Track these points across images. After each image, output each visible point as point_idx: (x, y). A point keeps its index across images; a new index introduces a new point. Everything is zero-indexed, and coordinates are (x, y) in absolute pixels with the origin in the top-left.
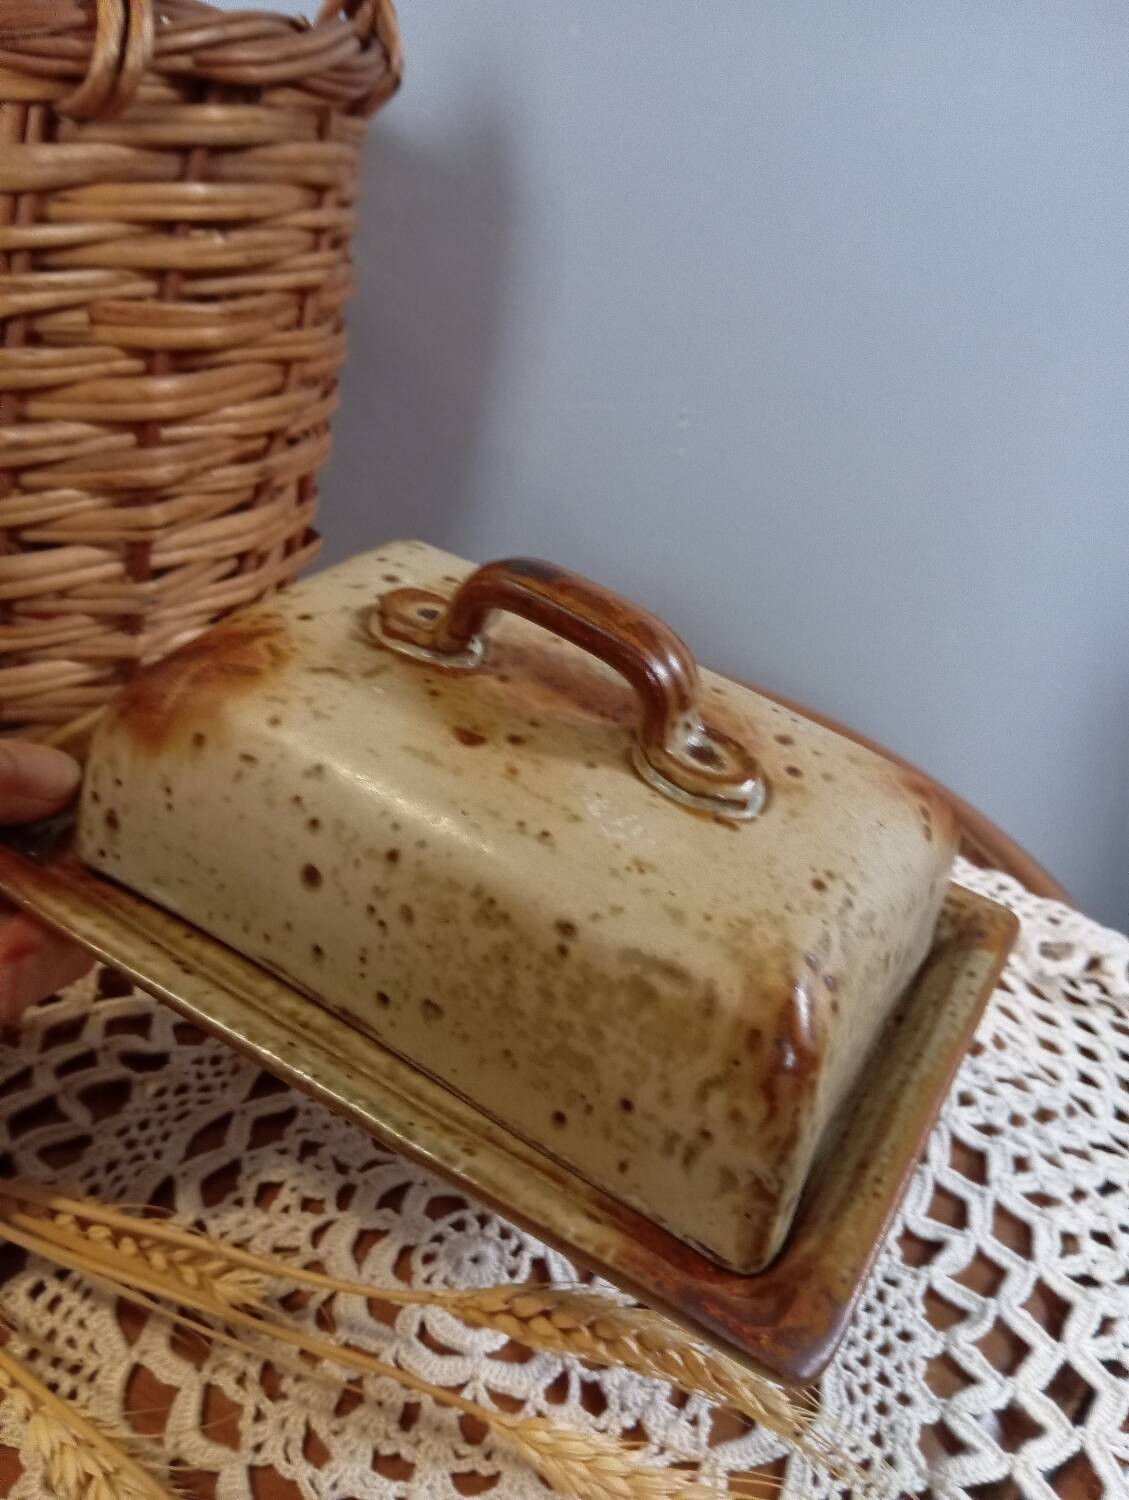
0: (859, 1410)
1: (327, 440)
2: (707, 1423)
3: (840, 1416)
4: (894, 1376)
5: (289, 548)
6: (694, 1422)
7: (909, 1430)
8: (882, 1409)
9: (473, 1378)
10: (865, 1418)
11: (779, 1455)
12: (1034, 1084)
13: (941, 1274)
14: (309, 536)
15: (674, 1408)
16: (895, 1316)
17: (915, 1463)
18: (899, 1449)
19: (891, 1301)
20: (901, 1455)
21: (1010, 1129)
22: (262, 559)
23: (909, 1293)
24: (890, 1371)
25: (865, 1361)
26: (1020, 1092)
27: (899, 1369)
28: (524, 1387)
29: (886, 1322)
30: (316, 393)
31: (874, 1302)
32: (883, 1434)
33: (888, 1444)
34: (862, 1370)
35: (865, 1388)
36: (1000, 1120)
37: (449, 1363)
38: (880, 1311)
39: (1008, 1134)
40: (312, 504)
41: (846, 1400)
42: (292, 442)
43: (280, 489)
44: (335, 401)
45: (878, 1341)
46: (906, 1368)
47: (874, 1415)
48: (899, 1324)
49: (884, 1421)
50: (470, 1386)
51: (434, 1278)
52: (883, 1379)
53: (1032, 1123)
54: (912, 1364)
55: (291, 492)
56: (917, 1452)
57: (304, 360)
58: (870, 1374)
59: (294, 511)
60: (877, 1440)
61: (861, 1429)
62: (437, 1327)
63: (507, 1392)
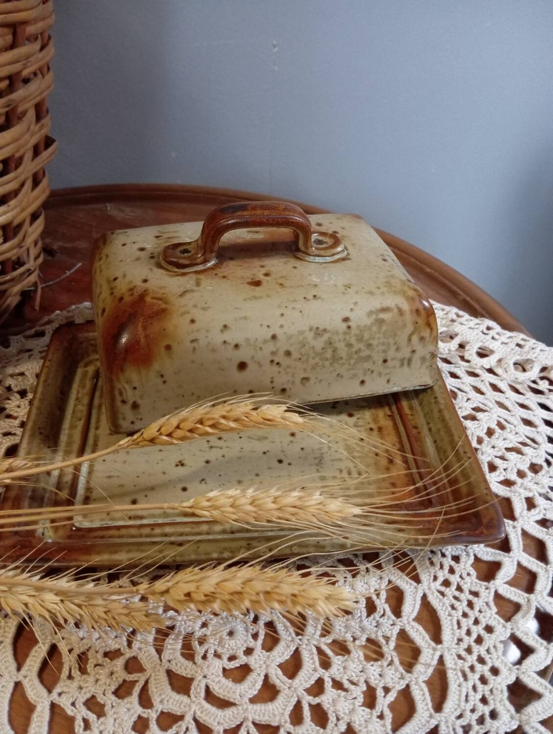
0: (470, 684)
1: (49, 77)
2: (389, 716)
3: (460, 691)
4: (487, 658)
5: (36, 151)
6: (381, 717)
7: (502, 691)
8: (483, 680)
9: (245, 719)
10: (474, 688)
11: (433, 726)
12: (525, 449)
13: (501, 583)
14: (48, 142)
15: (368, 710)
16: (481, 618)
17: (508, 711)
18: (498, 704)
19: (477, 608)
20: (500, 709)
21: (519, 481)
22: (19, 162)
23: (486, 600)
24: (483, 654)
25: (469, 650)
26: (520, 456)
27: (488, 651)
28: (277, 718)
29: (476, 622)
30: (37, 46)
31: (467, 610)
32: (487, 696)
33: (491, 702)
34: (468, 657)
35: (472, 668)
36: (513, 477)
37: (229, 712)
38: (472, 614)
39: (519, 484)
40: (46, 121)
41: (462, 679)
42: (26, 81)
43: (24, 113)
44: (51, 50)
45: (474, 636)
46: (492, 650)
47: (480, 686)
48: (483, 622)
49: (487, 688)
50: (244, 725)
51: (208, 655)
52: (481, 660)
53: (530, 474)
54: (495, 647)
55: (31, 114)
56: (507, 703)
57: (25, 23)
58: (472, 659)
59: (35, 128)
60: (484, 701)
61: (474, 696)
62: (216, 688)
63: (268, 723)
